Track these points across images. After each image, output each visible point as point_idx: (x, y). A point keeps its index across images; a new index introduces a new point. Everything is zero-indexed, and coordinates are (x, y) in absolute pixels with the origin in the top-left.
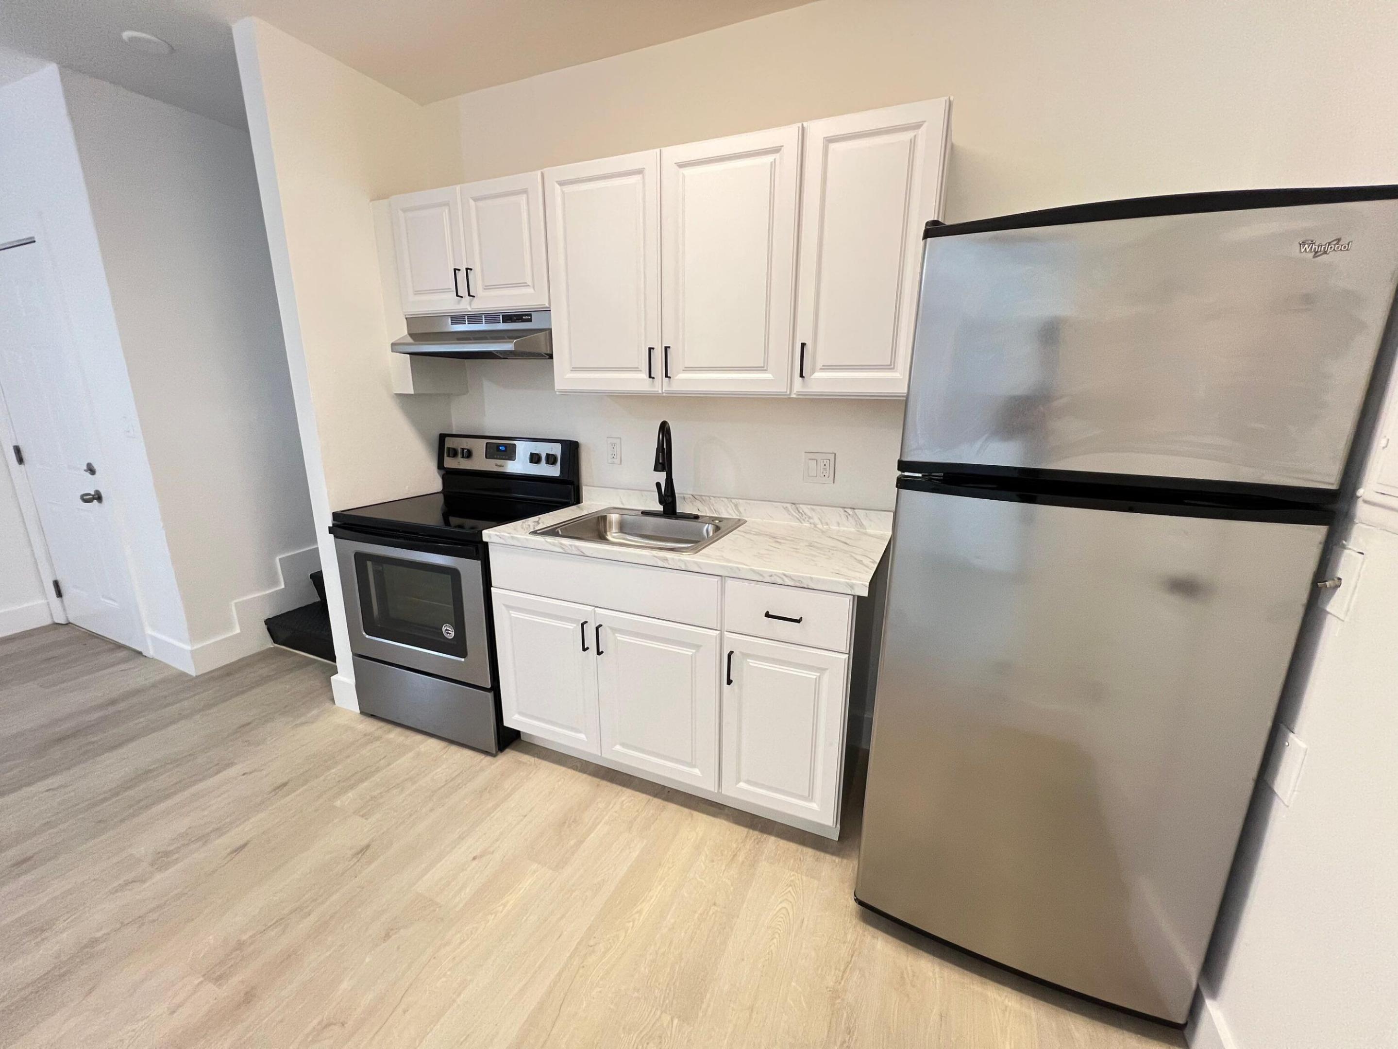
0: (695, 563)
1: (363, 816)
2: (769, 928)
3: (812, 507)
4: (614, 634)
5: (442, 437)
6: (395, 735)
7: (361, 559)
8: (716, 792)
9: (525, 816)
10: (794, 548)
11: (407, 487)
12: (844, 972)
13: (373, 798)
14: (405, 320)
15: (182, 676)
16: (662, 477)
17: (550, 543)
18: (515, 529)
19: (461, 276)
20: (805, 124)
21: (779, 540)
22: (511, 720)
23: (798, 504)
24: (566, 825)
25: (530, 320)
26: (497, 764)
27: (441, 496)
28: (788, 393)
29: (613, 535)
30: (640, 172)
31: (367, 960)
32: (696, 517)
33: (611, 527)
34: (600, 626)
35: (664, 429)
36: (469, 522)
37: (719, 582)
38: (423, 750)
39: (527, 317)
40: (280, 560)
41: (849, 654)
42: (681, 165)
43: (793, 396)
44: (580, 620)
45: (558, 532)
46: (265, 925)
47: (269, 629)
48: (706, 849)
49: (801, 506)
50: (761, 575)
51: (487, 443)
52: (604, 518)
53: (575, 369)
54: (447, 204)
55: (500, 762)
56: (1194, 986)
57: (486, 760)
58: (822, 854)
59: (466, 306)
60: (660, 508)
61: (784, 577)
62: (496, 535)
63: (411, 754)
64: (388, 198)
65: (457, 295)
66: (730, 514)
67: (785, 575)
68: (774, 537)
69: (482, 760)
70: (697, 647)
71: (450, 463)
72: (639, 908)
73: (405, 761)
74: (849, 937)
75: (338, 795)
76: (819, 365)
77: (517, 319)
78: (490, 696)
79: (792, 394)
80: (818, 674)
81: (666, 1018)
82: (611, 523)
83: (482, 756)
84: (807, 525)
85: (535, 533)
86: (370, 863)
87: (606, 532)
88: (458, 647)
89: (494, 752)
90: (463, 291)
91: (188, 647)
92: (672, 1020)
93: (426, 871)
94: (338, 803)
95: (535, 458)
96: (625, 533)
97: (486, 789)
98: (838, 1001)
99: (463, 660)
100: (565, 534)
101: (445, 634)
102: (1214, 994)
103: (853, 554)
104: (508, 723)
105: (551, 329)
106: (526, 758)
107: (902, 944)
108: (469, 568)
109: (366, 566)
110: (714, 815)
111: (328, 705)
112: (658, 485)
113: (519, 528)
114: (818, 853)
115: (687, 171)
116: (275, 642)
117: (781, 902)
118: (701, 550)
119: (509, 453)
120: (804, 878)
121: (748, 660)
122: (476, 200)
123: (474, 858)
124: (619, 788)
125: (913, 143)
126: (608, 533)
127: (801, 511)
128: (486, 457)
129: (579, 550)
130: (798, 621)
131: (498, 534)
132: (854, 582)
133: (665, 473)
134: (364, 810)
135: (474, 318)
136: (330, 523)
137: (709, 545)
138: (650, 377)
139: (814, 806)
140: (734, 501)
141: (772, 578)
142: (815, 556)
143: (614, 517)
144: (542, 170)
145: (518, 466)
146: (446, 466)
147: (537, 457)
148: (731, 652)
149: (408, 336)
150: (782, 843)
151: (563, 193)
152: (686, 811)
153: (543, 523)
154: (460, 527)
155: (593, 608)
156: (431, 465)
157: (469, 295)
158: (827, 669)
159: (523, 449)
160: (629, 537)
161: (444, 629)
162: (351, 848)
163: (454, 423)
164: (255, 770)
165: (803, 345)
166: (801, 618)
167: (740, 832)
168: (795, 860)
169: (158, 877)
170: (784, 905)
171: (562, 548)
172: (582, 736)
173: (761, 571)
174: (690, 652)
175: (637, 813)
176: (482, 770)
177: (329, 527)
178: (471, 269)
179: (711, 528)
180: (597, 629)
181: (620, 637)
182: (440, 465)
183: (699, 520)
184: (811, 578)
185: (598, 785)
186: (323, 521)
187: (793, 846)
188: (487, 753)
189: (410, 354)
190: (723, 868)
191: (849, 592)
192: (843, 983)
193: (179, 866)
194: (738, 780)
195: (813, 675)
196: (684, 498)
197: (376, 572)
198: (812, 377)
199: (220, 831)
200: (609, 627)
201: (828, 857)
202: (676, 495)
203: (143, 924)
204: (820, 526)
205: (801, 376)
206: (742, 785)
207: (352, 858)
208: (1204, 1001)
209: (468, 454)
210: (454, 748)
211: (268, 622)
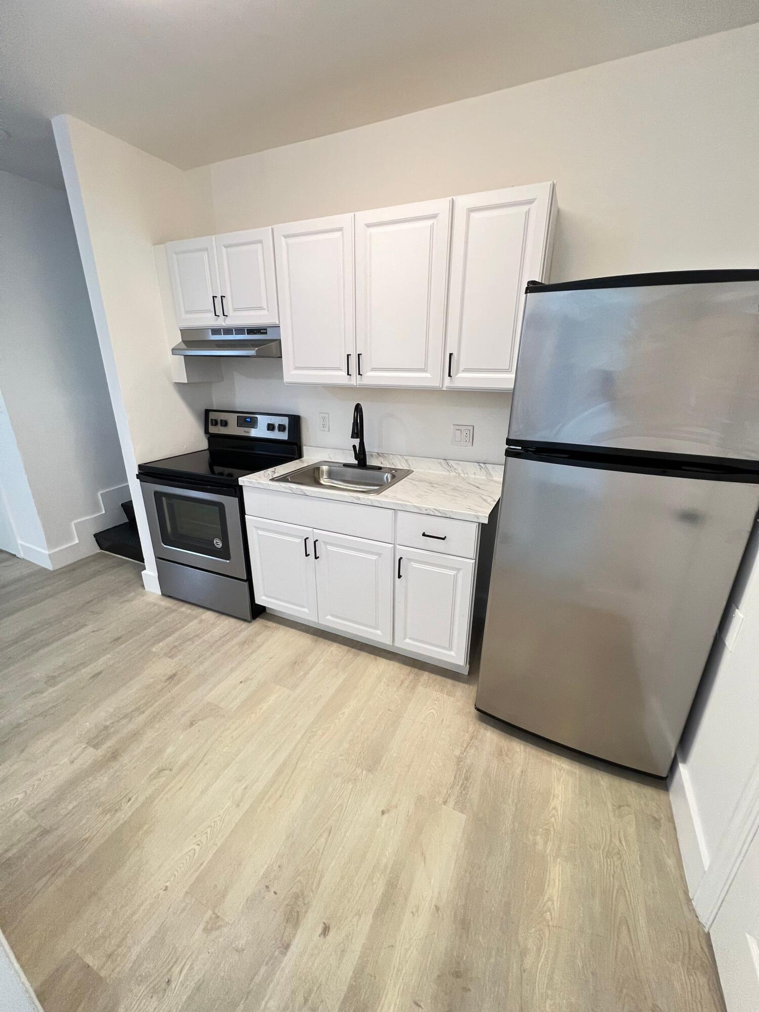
0: (378, 501)
1: (170, 657)
2: (421, 723)
3: (457, 462)
4: (326, 546)
5: (207, 412)
6: (185, 609)
7: (158, 495)
8: (391, 644)
9: (271, 658)
10: (443, 491)
11: (185, 447)
12: (466, 748)
13: (175, 647)
14: (180, 331)
15: (43, 570)
16: (356, 442)
17: (283, 487)
18: (260, 477)
19: (218, 301)
20: (454, 198)
21: (433, 485)
22: (260, 600)
23: (448, 460)
24: (297, 664)
25: (266, 333)
26: (251, 627)
27: (208, 452)
28: (441, 387)
29: (324, 481)
30: (340, 229)
31: (181, 737)
32: (380, 468)
33: (323, 475)
34: (317, 540)
35: (358, 409)
36: (227, 471)
37: (393, 514)
38: (204, 618)
39: (264, 331)
40: (101, 494)
41: (476, 559)
42: (369, 226)
43: (445, 389)
44: (303, 537)
45: (288, 479)
46: (119, 717)
47: (96, 540)
48: (384, 679)
49: (450, 461)
50: (420, 509)
51: (238, 417)
52: (318, 469)
53: (297, 368)
54: (207, 249)
55: (253, 626)
56: (673, 755)
57: (244, 625)
58: (457, 683)
59: (221, 323)
60: (356, 462)
61: (434, 510)
62: (248, 481)
63: (196, 621)
64: (164, 243)
65: (216, 315)
66: (403, 467)
67: (435, 509)
68: (431, 483)
69: (241, 625)
70: (379, 555)
71: (213, 430)
72: (342, 712)
73: (193, 625)
74: (470, 729)
75: (154, 644)
76: (461, 369)
77: (257, 332)
78: (246, 584)
79: (444, 387)
80: (456, 572)
81: (359, 771)
82: (323, 471)
83: (242, 622)
84: (454, 474)
85: (273, 480)
86: (177, 684)
87: (319, 478)
88: (224, 553)
89: (250, 620)
90: (219, 311)
91: (47, 552)
92: (362, 771)
93: (211, 689)
94: (154, 650)
95: (271, 427)
96: (332, 479)
97: (245, 642)
98: (461, 763)
99: (228, 561)
100: (293, 481)
101: (216, 545)
102: (684, 760)
103: (482, 495)
104: (258, 601)
105: (280, 341)
106: (270, 624)
107: (503, 733)
108: (230, 503)
109: (162, 500)
110: (390, 659)
111: (141, 589)
112: (354, 447)
113: (262, 476)
114: (455, 682)
115: (374, 230)
116: (101, 548)
117: (430, 709)
118: (382, 492)
119: (253, 423)
120: (445, 696)
121: (412, 563)
122: (226, 247)
123: (241, 682)
124: (330, 642)
125: (528, 213)
126: (321, 479)
127: (450, 465)
128: (238, 426)
129: (302, 491)
130: (443, 539)
131: (249, 480)
132: (479, 514)
133: (359, 439)
134: (171, 653)
135: (228, 331)
136: (136, 471)
137: (387, 489)
138: (348, 374)
139: (453, 653)
140: (406, 457)
141: (427, 511)
142: (456, 496)
143: (325, 468)
144: (272, 227)
145: (259, 432)
146: (210, 432)
147: (272, 426)
148: (401, 558)
149: (182, 343)
150: (433, 676)
151: (287, 244)
152: (372, 656)
153: (278, 472)
154: (221, 474)
155: (312, 529)
156: (200, 432)
157: (224, 315)
158: (461, 569)
159: (263, 421)
160: (335, 482)
161: (215, 542)
162: (165, 676)
163: (214, 403)
164: (100, 629)
165: (451, 355)
166: (445, 537)
167: (406, 669)
168: (440, 686)
169: (51, 690)
170: (432, 711)
171: (291, 490)
172: (306, 610)
173: (421, 507)
174: (374, 558)
175: (341, 658)
176: (242, 630)
177: (137, 475)
178: (224, 297)
179: (389, 476)
180: (315, 542)
181: (330, 548)
182: (206, 431)
183: (382, 471)
184: (452, 512)
185: (316, 641)
186: (132, 471)
187: (439, 678)
188: (245, 620)
189: (184, 356)
190: (395, 689)
191: (476, 520)
192: (465, 754)
193: (63, 684)
194: (405, 638)
195: (453, 573)
196: (372, 455)
197: (169, 505)
198: (457, 376)
199: (84, 664)
200: (322, 541)
201: (461, 684)
202: (367, 453)
203: (46, 716)
204: (462, 475)
205: (450, 375)
206: (407, 640)
207: (166, 681)
208: (678, 764)
209: (225, 424)
210: (223, 617)
211: (95, 536)
